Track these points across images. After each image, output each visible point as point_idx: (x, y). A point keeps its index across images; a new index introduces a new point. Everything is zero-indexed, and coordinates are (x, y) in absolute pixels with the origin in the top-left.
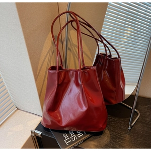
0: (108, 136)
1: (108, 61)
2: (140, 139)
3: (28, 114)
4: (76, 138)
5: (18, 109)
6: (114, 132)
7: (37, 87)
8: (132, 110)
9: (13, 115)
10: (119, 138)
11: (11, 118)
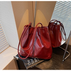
0: (51, 63)
1: (53, 26)
2: (68, 67)
3: (14, 49)
4: (34, 63)
5: (10, 46)
6: (55, 61)
7: (18, 35)
8: (65, 51)
9: (7, 49)
10: (57, 65)
11: (6, 50)
